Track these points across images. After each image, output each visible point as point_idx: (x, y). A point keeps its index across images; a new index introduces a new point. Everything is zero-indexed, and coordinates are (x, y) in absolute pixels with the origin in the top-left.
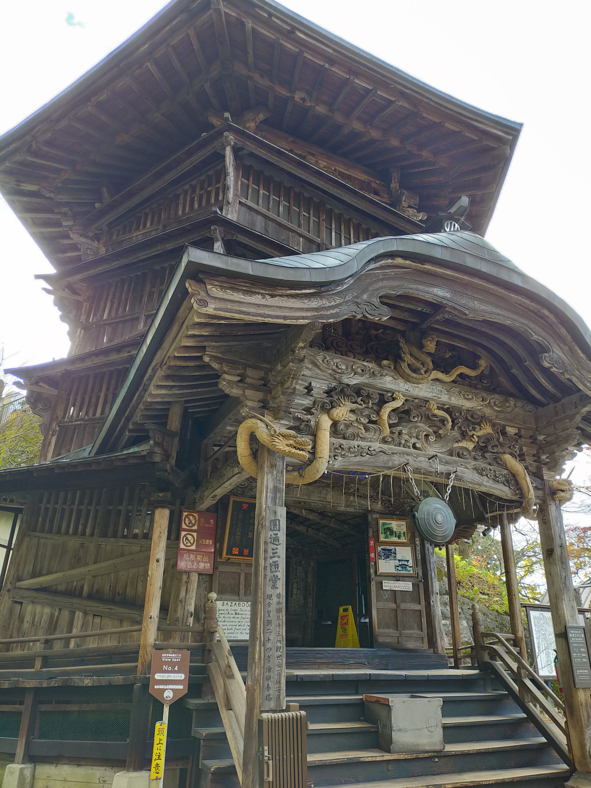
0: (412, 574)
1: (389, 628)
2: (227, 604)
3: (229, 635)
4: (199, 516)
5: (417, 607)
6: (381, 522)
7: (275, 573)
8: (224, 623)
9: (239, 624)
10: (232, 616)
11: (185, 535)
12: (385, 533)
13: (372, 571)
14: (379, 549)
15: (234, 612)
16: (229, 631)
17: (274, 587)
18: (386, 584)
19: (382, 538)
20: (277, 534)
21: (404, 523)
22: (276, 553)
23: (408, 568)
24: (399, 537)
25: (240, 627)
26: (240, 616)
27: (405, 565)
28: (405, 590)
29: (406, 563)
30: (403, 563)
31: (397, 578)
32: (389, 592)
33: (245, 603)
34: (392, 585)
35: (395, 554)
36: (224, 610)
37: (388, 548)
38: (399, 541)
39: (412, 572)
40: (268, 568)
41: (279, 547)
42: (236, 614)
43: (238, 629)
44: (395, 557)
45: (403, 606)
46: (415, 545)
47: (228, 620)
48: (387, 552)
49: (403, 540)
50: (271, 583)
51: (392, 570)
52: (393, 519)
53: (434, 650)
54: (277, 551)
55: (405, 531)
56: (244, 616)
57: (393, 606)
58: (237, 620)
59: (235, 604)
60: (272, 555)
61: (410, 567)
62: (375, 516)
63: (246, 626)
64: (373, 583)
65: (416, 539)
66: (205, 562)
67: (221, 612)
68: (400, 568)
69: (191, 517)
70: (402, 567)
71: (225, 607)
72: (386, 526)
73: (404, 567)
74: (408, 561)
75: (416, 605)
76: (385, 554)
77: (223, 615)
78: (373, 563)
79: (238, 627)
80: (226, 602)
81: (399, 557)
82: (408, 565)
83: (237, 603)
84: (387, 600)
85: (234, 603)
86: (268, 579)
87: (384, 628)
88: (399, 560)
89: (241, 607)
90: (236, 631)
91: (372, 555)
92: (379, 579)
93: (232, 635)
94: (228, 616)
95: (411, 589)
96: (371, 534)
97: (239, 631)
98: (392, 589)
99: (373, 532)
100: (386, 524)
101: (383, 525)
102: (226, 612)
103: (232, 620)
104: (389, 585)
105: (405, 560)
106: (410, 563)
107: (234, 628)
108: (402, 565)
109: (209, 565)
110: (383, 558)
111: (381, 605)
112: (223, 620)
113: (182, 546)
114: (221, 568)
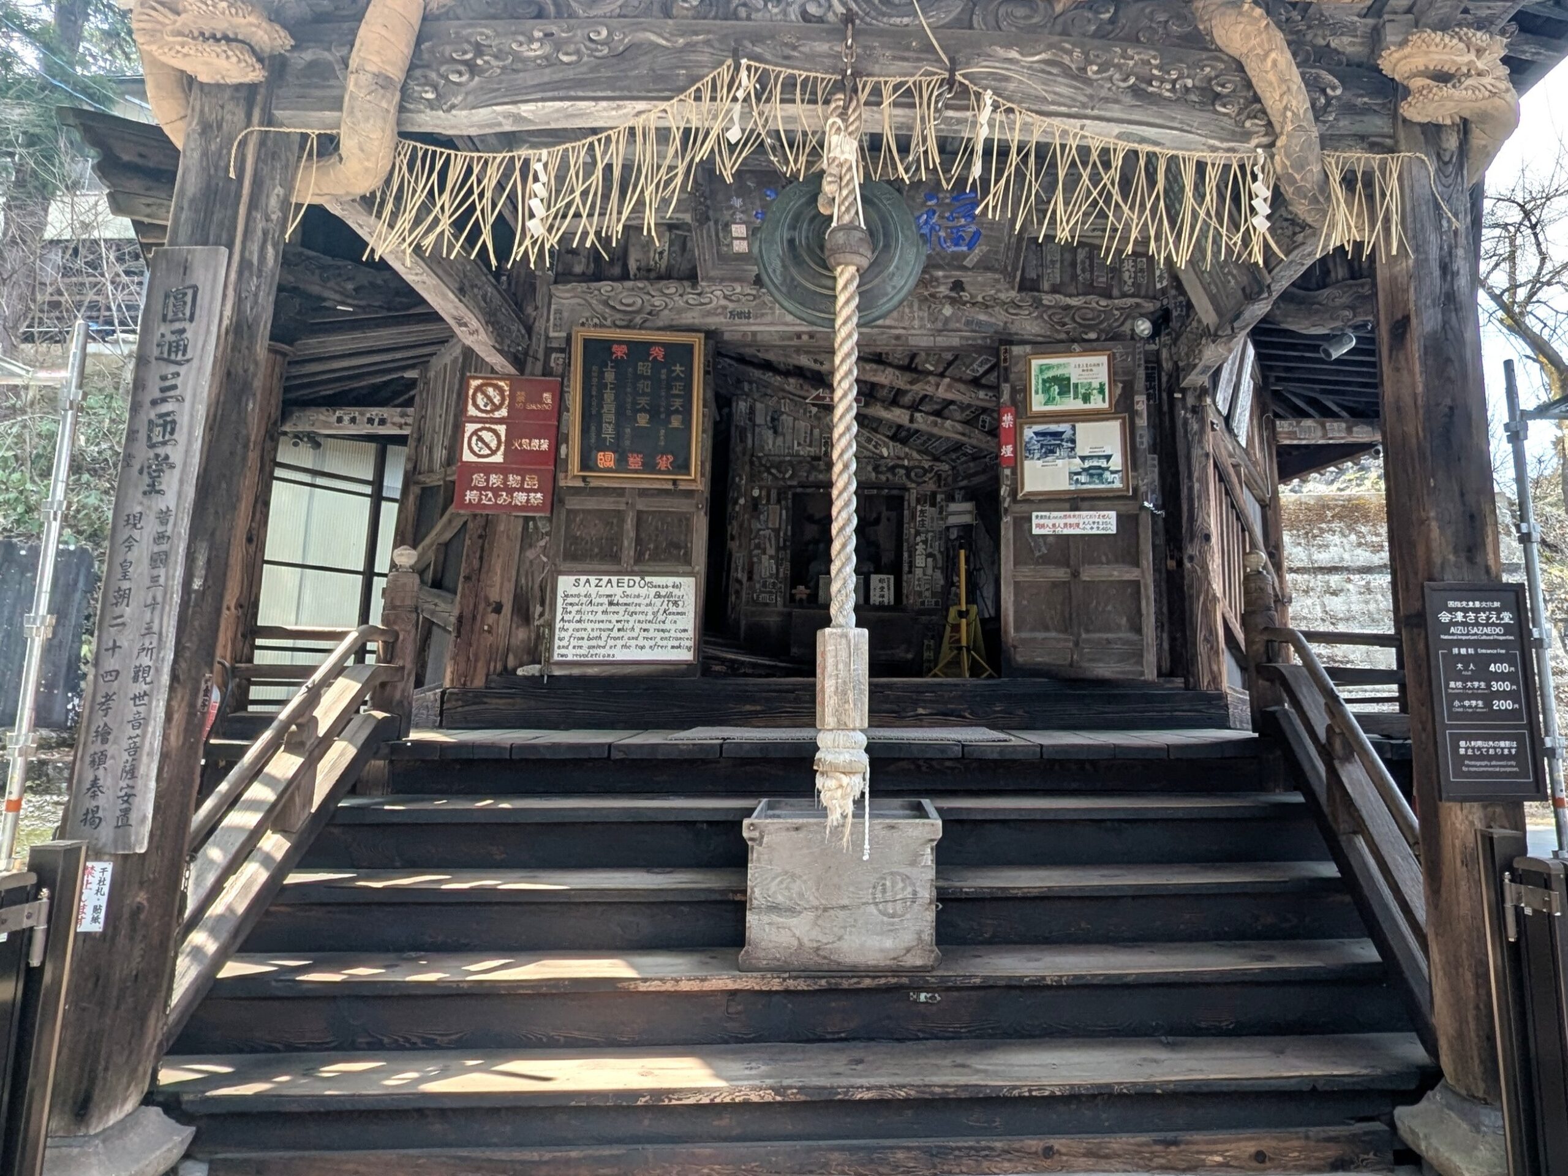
0: (1119, 490)
1: (1047, 629)
2: (588, 581)
3: (592, 651)
4: (511, 386)
5: (1130, 574)
6: (1036, 363)
7: (161, 451)
8: (579, 626)
9: (620, 626)
10: (600, 609)
11: (475, 433)
12: (1046, 391)
13: (1004, 491)
14: (1028, 433)
15: (605, 601)
16: (594, 643)
17: (153, 490)
18: (1042, 521)
19: (1038, 403)
20: (183, 331)
21: (1104, 359)
22: (174, 387)
23: (1107, 475)
24: (1086, 398)
25: (621, 634)
26: (621, 609)
27: (1100, 468)
28: (1095, 532)
29: (1103, 463)
30: (1095, 463)
31: (1075, 501)
32: (1051, 539)
33: (637, 579)
34: (1057, 522)
35: (1073, 441)
36: (579, 596)
37: (1053, 428)
38: (1087, 406)
39: (1118, 485)
40: (142, 435)
41: (183, 370)
42: (611, 604)
43: (615, 639)
44: (1073, 449)
45: (1088, 574)
46: (1133, 414)
47: (592, 617)
48: (1048, 440)
49: (1098, 403)
50: (146, 480)
51: (1064, 485)
52: (1069, 352)
53: (1187, 682)
54: (179, 381)
55: (1105, 379)
56: (631, 609)
57: (1060, 574)
58: (614, 618)
59: (610, 581)
60: (157, 394)
61: (1113, 472)
62: (1016, 350)
63: (637, 630)
64: (1007, 520)
65: (1137, 398)
66: (528, 491)
67: (569, 600)
68: (1083, 478)
69: (490, 391)
70: (1091, 475)
71: (582, 590)
72: (1050, 374)
73: (1097, 473)
74: (1108, 458)
75: (1126, 568)
76: (1042, 446)
77: (576, 608)
78: (1007, 472)
79: (615, 634)
80: (583, 578)
81: (1082, 449)
82: (1107, 469)
83: (614, 579)
84: (1045, 560)
85: (605, 579)
86: (137, 467)
87: (1033, 630)
88: (1083, 458)
89: (626, 588)
90: (611, 642)
91: (1007, 451)
92: (1025, 507)
93: (602, 651)
94: (590, 608)
95: (1113, 529)
96: (1006, 397)
97: (620, 643)
98: (1060, 531)
99: (1014, 391)
100: (1049, 367)
101: (1041, 371)
102: (584, 600)
103: (600, 617)
104: (1050, 522)
105: (1099, 457)
106: (1116, 463)
107: (604, 635)
108: (1090, 468)
109: (539, 495)
110: (1037, 455)
111: (1027, 573)
112: (578, 617)
113: (467, 456)
114: (573, 503)
